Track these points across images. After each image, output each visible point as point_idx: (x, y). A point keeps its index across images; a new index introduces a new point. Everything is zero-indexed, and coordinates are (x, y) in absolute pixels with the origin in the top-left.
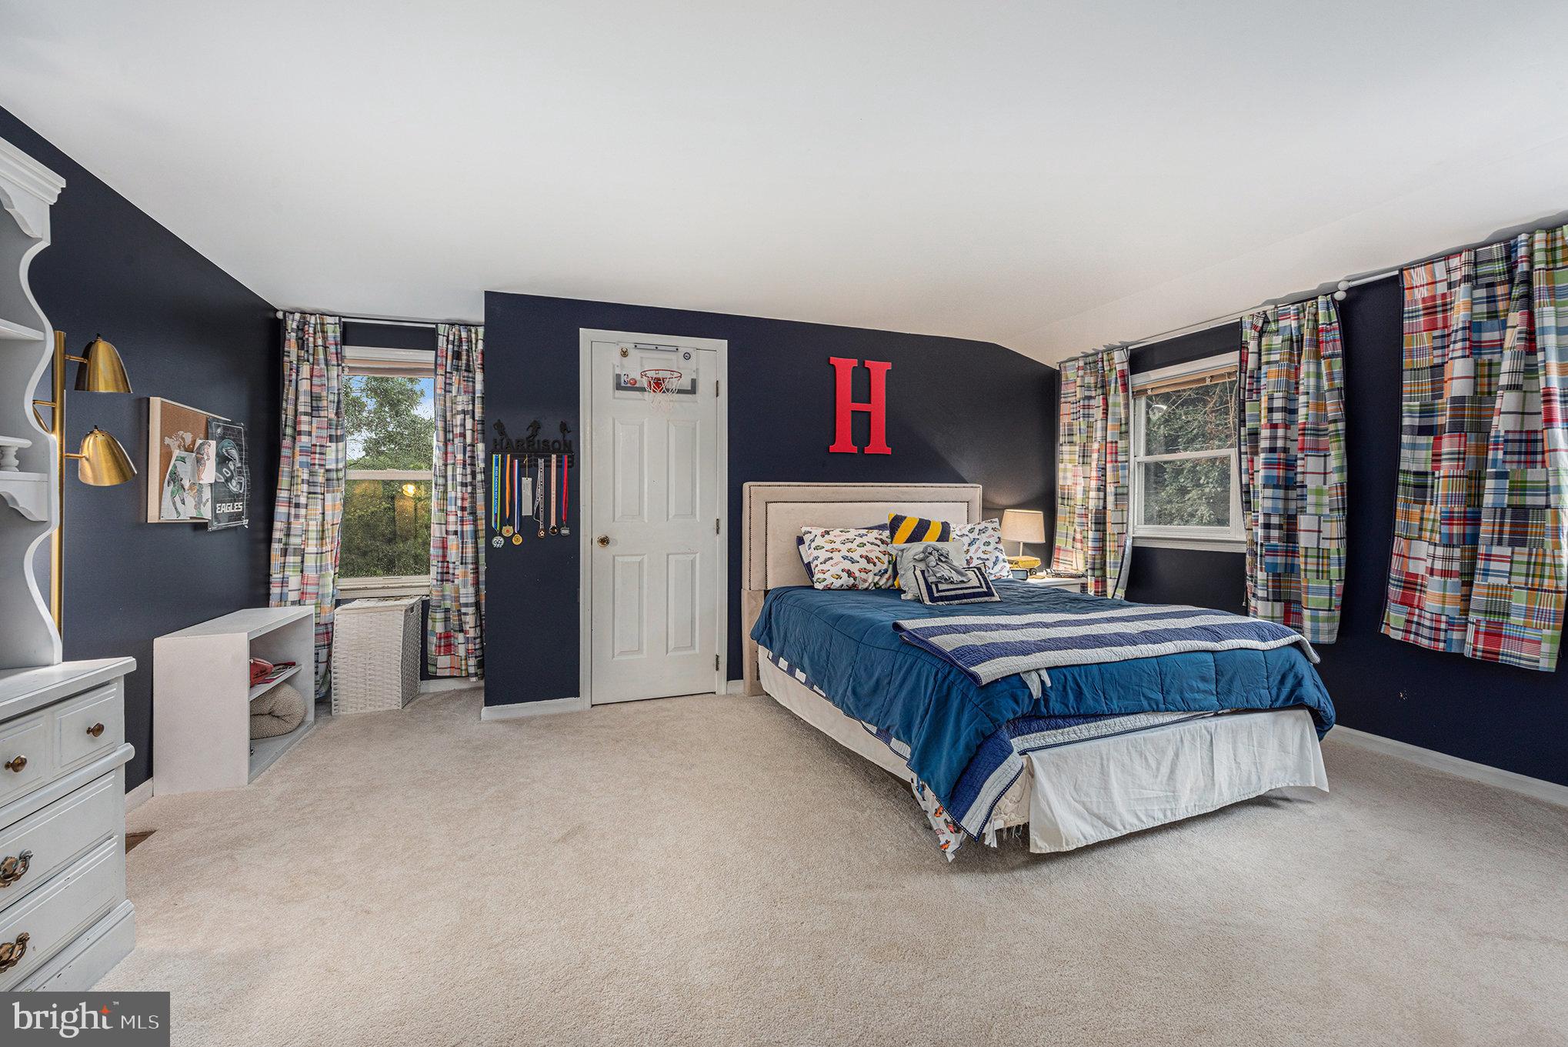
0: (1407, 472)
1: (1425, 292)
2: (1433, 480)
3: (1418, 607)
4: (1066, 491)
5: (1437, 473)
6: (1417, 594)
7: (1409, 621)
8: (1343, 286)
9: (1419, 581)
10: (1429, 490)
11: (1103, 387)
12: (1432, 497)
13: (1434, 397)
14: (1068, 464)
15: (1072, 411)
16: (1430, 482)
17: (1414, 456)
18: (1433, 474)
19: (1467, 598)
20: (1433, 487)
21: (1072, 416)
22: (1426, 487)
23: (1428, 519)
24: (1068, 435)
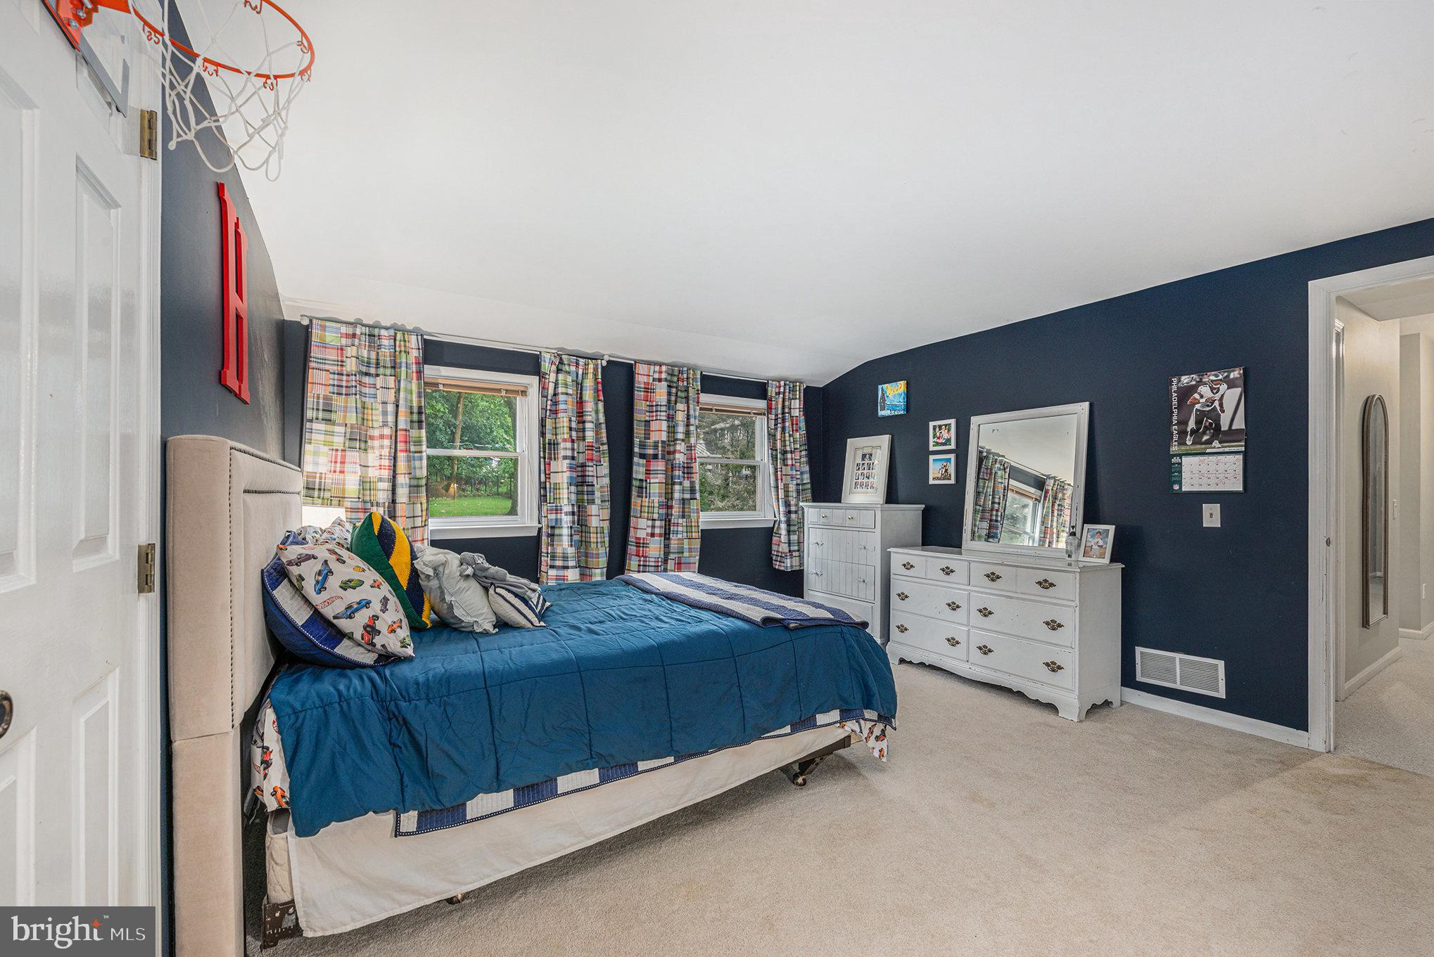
0: (636, 479)
1: (645, 379)
2: (646, 484)
3: (643, 556)
4: (317, 480)
5: (648, 480)
6: (641, 549)
7: (639, 565)
8: (606, 358)
9: (642, 541)
10: (644, 490)
11: (394, 367)
12: (646, 493)
13: (645, 438)
14: (322, 446)
15: (331, 382)
16: (644, 486)
17: (639, 471)
18: (646, 481)
19: (667, 546)
20: (646, 488)
21: (331, 389)
22: (642, 488)
23: (645, 506)
24: (323, 410)
